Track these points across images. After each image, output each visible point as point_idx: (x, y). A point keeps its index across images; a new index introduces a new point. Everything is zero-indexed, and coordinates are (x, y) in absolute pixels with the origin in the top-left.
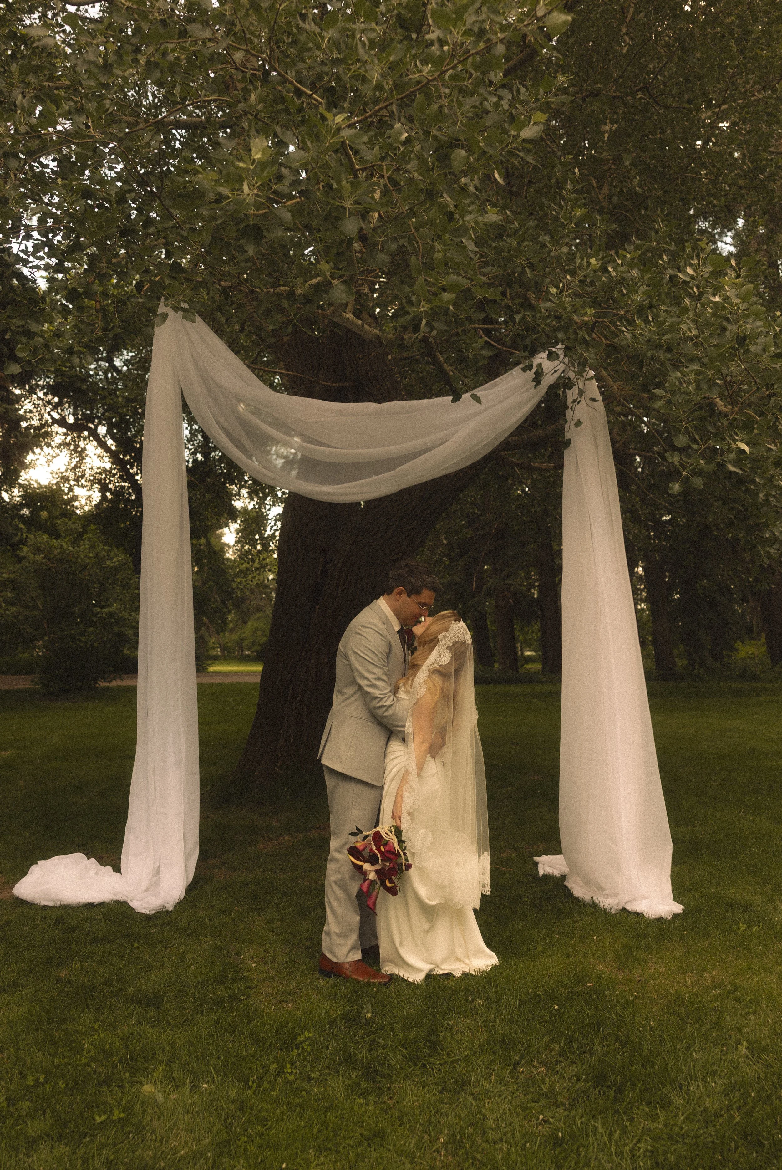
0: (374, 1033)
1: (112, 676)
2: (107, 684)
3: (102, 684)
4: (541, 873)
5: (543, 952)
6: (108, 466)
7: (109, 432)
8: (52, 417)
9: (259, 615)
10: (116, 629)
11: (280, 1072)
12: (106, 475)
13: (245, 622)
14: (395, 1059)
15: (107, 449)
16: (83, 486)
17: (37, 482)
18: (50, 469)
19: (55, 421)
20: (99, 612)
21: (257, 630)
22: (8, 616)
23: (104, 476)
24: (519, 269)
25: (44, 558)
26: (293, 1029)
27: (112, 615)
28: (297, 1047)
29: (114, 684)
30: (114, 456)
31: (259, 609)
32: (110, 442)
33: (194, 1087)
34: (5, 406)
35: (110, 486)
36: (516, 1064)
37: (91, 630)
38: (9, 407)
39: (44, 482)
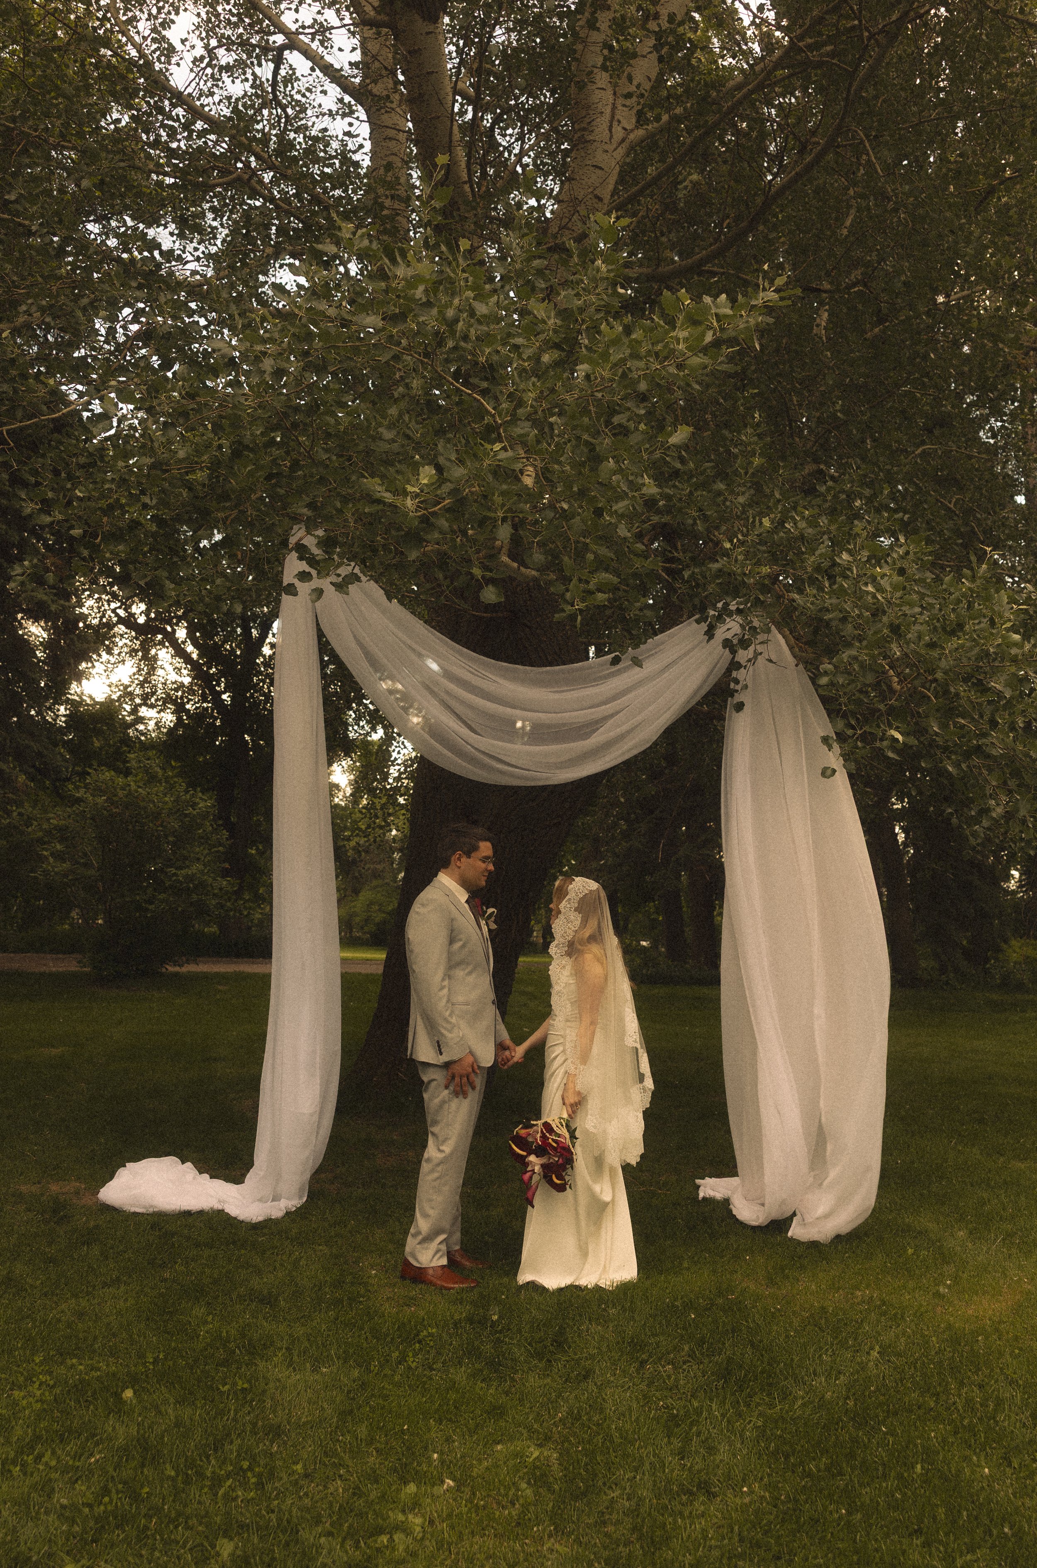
0: (500, 1332)
1: (184, 959)
2: (177, 969)
3: (172, 969)
4: (701, 1195)
5: (688, 1269)
6: (187, 680)
7: (190, 635)
8: (117, 615)
9: (375, 883)
10: (195, 897)
11: (402, 1359)
12: (184, 692)
13: (356, 892)
14: (518, 1353)
15: (187, 658)
16: (152, 706)
17: (90, 697)
18: (108, 682)
19: (121, 621)
20: (175, 874)
21: (372, 903)
22: (56, 873)
23: (180, 693)
24: (690, 521)
25: (106, 801)
26: (416, 1326)
27: (190, 878)
28: (420, 1342)
29: (185, 969)
30: (195, 667)
31: (376, 875)
32: (190, 648)
33: (315, 1370)
34: (62, 602)
35: (188, 706)
36: (643, 1363)
37: (162, 896)
38: (67, 604)
39: (100, 697)
